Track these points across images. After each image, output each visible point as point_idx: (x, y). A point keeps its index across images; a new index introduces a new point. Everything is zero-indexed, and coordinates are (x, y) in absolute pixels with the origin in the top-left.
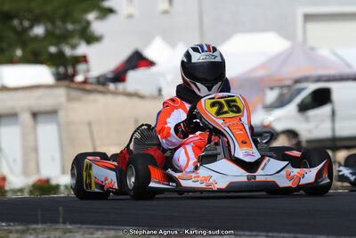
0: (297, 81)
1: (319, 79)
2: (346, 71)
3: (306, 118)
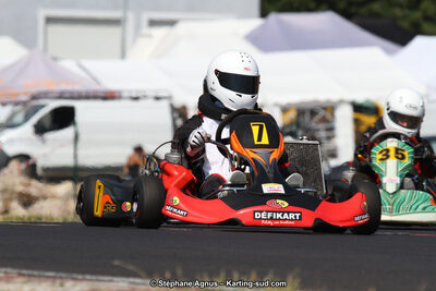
0: (34, 97)
1: (61, 96)
2: (92, 87)
3: (44, 141)
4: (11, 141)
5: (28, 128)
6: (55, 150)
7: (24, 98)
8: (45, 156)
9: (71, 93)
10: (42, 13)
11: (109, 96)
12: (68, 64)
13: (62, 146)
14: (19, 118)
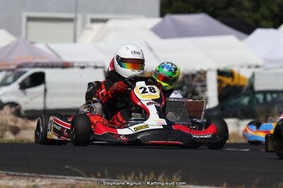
0: (19, 66)
1: (36, 66)
2: (56, 60)
3: (25, 94)
4: (5, 94)
5: (15, 86)
6: (33, 99)
7: (13, 67)
8: (26, 103)
9: (42, 63)
10: (25, 15)
11: (66, 66)
12: (41, 46)
13: (36, 97)
14: (10, 79)
